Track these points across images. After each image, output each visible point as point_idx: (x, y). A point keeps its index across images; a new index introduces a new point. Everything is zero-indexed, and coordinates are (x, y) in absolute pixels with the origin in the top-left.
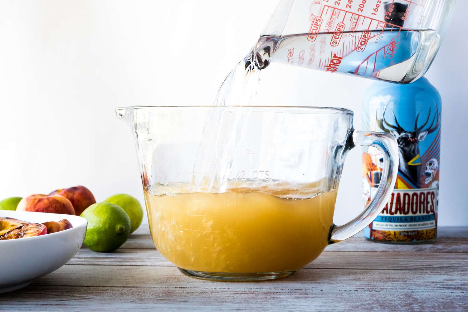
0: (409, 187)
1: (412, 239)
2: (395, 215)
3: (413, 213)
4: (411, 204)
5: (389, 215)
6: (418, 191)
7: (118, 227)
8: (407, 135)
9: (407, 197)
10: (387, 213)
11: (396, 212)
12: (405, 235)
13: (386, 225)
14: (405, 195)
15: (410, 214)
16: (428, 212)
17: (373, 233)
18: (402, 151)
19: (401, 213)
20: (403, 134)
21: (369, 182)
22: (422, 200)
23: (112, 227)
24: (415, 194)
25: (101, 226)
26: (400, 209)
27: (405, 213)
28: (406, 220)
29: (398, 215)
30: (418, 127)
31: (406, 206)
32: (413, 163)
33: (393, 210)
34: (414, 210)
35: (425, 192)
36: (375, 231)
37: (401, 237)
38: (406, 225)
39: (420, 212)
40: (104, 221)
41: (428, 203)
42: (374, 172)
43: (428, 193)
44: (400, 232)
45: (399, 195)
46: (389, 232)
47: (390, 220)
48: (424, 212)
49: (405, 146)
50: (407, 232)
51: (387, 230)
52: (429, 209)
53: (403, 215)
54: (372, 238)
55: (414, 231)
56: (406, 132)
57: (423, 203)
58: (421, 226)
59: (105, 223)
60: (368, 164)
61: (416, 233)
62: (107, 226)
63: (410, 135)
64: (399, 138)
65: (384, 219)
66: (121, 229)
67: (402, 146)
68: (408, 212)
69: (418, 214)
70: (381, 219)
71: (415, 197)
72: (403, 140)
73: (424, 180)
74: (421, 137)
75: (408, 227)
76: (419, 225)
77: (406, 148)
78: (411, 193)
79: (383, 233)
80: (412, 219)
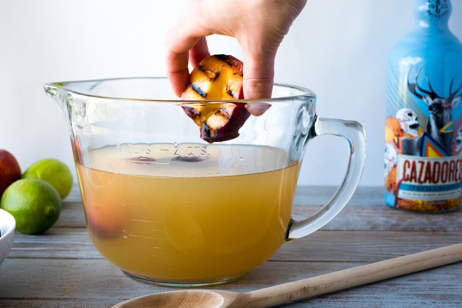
0: (440, 155)
1: (440, 209)
2: (424, 184)
3: (443, 182)
4: (441, 173)
5: (417, 184)
6: (449, 159)
7: (48, 209)
8: (441, 102)
9: (437, 166)
10: (415, 181)
11: (425, 181)
12: (433, 205)
13: (414, 194)
14: (435, 163)
15: (440, 183)
16: (456, 180)
17: (399, 201)
18: (435, 118)
19: (430, 182)
20: (436, 100)
21: (395, 148)
22: (452, 168)
23: (41, 209)
24: (446, 163)
25: (28, 207)
26: (429, 177)
27: (435, 182)
28: (435, 189)
29: (427, 184)
30: (453, 92)
31: (436, 175)
32: (445, 130)
33: (422, 179)
34: (444, 178)
35: (455, 160)
36: (401, 199)
37: (430, 207)
38: (435, 195)
39: (450, 180)
40: (31, 203)
41: (457, 171)
42: (402, 139)
43: (458, 161)
44: (429, 202)
45: (429, 164)
46: (417, 201)
47: (418, 189)
48: (453, 180)
49: (438, 112)
50: (436, 202)
51: (414, 200)
52: (458, 177)
53: (432, 184)
54: (397, 207)
55: (442, 201)
56: (439, 98)
57: (453, 171)
58: (449, 195)
59: (33, 205)
60: (396, 129)
61: (444, 203)
62: (35, 208)
63: (444, 101)
64: (433, 104)
65: (412, 188)
66: (51, 212)
67: (435, 113)
68: (437, 182)
69: (447, 183)
70: (408, 188)
71: (445, 166)
72: (436, 107)
73: (455, 147)
74: (455, 103)
75: (436, 196)
76: (448, 194)
77: (439, 115)
78: (441, 161)
79: (410, 202)
80: (441, 188)
